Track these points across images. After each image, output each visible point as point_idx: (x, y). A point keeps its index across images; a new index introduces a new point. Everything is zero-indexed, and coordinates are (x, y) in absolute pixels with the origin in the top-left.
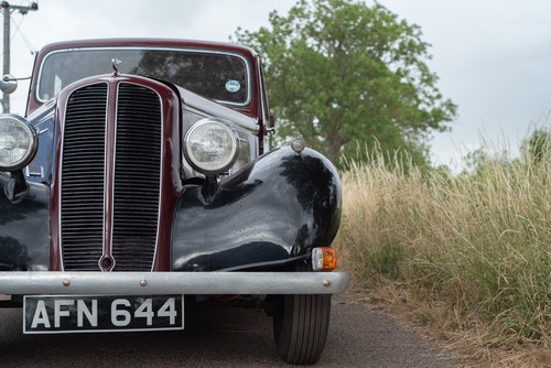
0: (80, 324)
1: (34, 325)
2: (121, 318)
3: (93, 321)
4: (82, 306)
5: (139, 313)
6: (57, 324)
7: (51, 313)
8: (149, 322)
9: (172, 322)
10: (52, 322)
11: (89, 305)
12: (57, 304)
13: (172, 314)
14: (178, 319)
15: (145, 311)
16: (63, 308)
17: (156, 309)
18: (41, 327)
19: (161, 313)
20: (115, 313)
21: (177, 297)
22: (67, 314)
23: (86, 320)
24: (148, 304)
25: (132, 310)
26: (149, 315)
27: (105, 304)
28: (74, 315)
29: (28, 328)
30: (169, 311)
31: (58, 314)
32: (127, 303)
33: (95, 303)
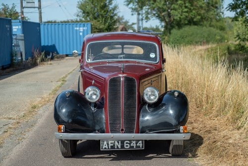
0: (116, 147)
1: (103, 148)
2: (127, 146)
3: (119, 147)
4: (116, 143)
5: (132, 145)
6: (110, 148)
7: (108, 144)
8: (135, 147)
9: (141, 147)
10: (108, 147)
11: (118, 142)
12: (110, 142)
13: (141, 145)
14: (142, 146)
15: (134, 144)
16: (111, 143)
17: (136, 144)
18: (105, 148)
19: (138, 145)
20: (125, 145)
21: (142, 140)
22: (112, 145)
23: (117, 147)
24: (134, 142)
25: (130, 144)
26: (135, 145)
27: (123, 142)
28: (114, 145)
29: (102, 149)
30: (140, 144)
31: (110, 145)
32: (129, 142)
33: (120, 142)
